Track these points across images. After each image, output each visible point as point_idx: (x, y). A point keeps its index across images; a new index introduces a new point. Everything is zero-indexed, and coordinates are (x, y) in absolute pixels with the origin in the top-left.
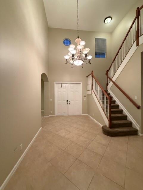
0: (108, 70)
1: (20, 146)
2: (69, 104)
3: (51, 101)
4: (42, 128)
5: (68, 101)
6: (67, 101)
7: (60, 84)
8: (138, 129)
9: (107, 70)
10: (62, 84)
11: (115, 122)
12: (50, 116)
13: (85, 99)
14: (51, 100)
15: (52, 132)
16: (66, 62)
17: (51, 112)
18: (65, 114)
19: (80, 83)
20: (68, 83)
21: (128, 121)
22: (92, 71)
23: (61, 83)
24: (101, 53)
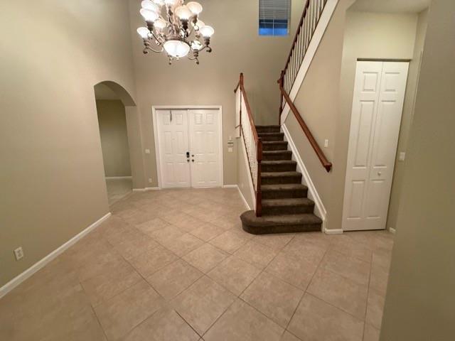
0: (283, 69)
1: (14, 252)
2: (193, 161)
3: (148, 154)
4: (112, 214)
5: (190, 155)
6: (188, 154)
7: (169, 112)
8: (324, 218)
9: (282, 72)
10: (173, 112)
11: (271, 202)
12: (147, 189)
13: (230, 150)
14: (148, 151)
15: (127, 224)
16: (145, 47)
17: (150, 180)
18: (184, 184)
19: (218, 109)
20: (186, 109)
21: (309, 200)
22: (242, 74)
23: (171, 109)
24: (275, 21)
